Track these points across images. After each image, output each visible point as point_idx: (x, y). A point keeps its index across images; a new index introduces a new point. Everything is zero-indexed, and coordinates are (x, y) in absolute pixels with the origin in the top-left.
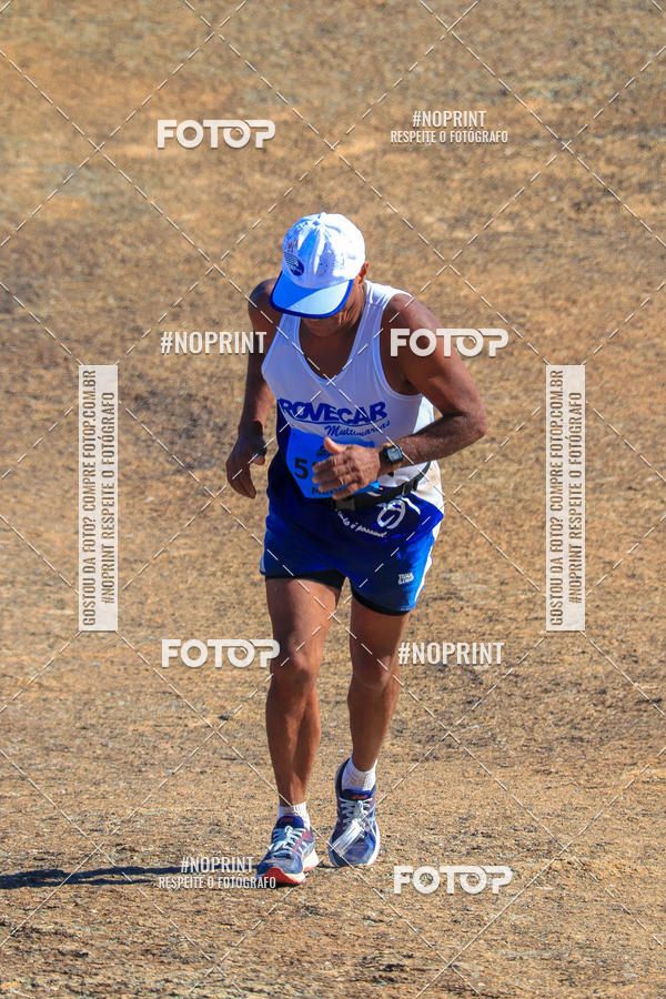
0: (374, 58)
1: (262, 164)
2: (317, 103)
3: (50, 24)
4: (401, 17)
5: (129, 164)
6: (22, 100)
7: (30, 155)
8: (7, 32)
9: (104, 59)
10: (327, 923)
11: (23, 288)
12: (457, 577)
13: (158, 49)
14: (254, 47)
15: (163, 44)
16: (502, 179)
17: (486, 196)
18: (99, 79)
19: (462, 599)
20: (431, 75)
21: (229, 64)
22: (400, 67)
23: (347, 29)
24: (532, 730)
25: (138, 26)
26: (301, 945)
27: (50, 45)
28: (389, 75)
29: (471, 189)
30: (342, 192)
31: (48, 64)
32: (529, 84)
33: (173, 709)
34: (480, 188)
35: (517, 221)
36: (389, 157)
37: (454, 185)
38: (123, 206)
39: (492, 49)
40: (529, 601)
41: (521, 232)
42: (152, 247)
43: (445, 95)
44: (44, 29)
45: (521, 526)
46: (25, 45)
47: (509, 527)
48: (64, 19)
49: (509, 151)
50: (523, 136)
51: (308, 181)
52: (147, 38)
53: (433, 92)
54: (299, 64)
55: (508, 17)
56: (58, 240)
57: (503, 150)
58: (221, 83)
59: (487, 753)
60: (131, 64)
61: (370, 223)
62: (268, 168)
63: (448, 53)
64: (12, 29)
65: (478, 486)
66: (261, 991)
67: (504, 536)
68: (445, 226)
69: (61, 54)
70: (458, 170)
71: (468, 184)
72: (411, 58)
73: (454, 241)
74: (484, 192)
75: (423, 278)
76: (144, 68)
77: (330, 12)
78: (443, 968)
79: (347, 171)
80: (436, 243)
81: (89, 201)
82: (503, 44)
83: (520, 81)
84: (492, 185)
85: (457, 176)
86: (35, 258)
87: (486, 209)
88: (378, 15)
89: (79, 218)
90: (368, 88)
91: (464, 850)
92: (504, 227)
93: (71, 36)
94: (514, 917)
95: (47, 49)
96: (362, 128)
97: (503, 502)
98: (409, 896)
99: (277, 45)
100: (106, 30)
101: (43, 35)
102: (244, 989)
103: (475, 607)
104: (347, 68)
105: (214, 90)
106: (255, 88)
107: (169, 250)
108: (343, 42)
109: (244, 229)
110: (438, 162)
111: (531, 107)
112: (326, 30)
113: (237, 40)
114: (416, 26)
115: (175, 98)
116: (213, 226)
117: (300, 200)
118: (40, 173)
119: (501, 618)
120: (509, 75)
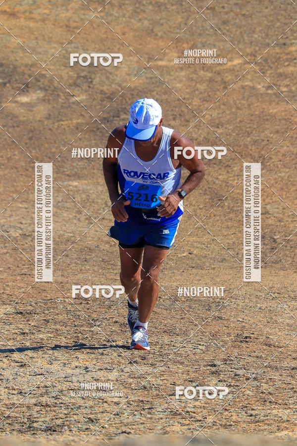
0: (241, 33)
1: (203, 68)
2: (222, 47)
3: (133, 21)
4: (250, 18)
5: (159, 68)
6: (123, 46)
7: (125, 64)
8: (118, 23)
9: (151, 32)
10: (225, 322)
11: (123, 109)
12: (268, 207)
13: (169, 29)
14: (201, 28)
15: (170, 27)
16: (284, 73)
17: (278, 79)
18: (149, 39)
19: (270, 214)
20: (260, 38)
21: (192, 34)
22: (250, 35)
23: (232, 22)
24: (293, 258)
25: (162, 21)
26: (216, 330)
27: (132, 27)
28: (246, 38)
29: (273, 77)
30: (230, 77)
31: (131, 34)
32: (293, 41)
33: (173, 250)
34: (276, 76)
35: (289, 87)
36: (246, 66)
37: (268, 75)
38: (157, 82)
39: (281, 29)
40: (292, 215)
41: (290, 91)
42: (166, 96)
43: (265, 44)
44: (131, 22)
45: (290, 190)
46: (124, 27)
47: (286, 190)
48: (137, 18)
49: (286, 64)
50: (291, 58)
51: (219, 73)
52: (165, 25)
53: (261, 44)
54: (216, 34)
55: (286, 19)
56: (135, 93)
57: (284, 63)
58: (190, 40)
59: (278, 266)
60: (159, 34)
61: (239, 88)
62: (205, 69)
63: (266, 31)
64: (120, 22)
65: (276, 176)
66: (203, 345)
67: (284, 193)
68: (264, 89)
69: (136, 30)
70: (269, 70)
71: (272, 75)
72: (254, 32)
73: (268, 94)
74: (278, 77)
75: (257, 106)
76: (164, 35)
77: (226, 16)
78: (264, 338)
79: (232, 70)
80: (262, 94)
81: (145, 80)
82: (285, 28)
83: (290, 40)
84: (280, 75)
85: (269, 72)
86: (127, 99)
87: (278, 83)
88: (243, 18)
89: (142, 86)
90: (239, 42)
91: (271, 298)
92: (285, 89)
93: (139, 24)
94: (288, 321)
95: (131, 29)
96: (237, 56)
97: (284, 182)
98: (252, 313)
99: (208, 28)
100: (151, 22)
101: (130, 24)
102: (198, 344)
103: (274, 217)
104: (232, 36)
105: (187, 43)
106: (201, 42)
107: (172, 96)
108: (231, 27)
109: (197, 90)
110: (262, 67)
111: (293, 49)
112: (225, 23)
113: (195, 26)
114: (255, 21)
115: (174, 45)
116: (187, 88)
117: (216, 80)
118: (129, 71)
119: (283, 221)
120: (286, 38)
